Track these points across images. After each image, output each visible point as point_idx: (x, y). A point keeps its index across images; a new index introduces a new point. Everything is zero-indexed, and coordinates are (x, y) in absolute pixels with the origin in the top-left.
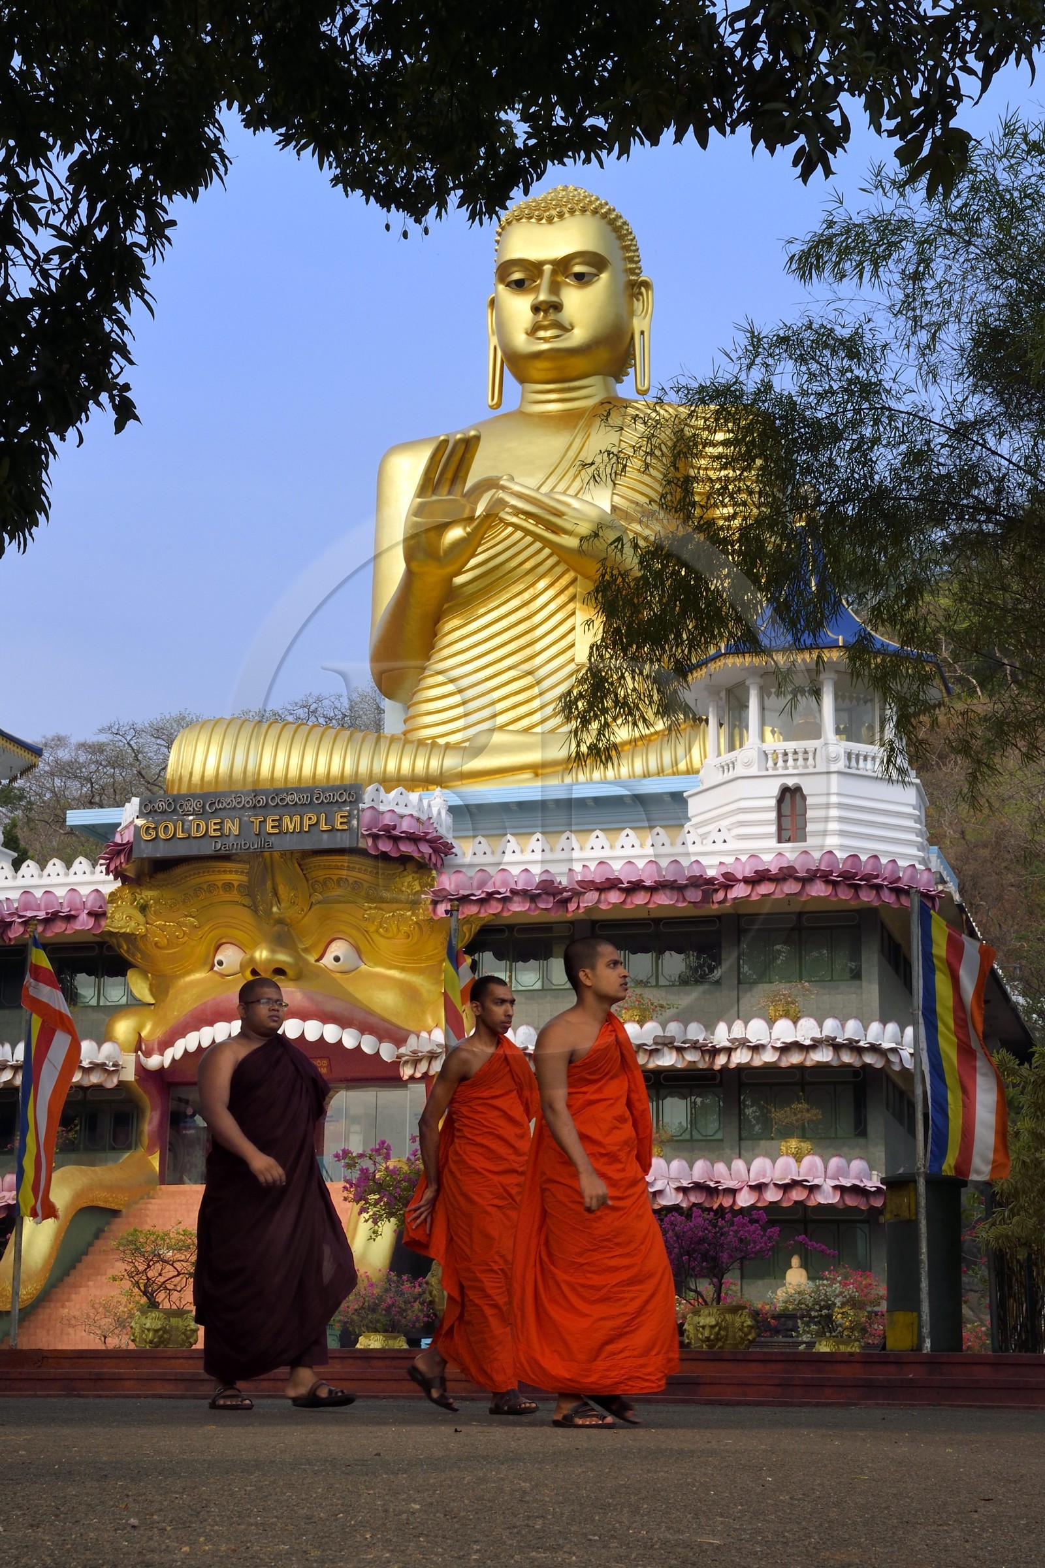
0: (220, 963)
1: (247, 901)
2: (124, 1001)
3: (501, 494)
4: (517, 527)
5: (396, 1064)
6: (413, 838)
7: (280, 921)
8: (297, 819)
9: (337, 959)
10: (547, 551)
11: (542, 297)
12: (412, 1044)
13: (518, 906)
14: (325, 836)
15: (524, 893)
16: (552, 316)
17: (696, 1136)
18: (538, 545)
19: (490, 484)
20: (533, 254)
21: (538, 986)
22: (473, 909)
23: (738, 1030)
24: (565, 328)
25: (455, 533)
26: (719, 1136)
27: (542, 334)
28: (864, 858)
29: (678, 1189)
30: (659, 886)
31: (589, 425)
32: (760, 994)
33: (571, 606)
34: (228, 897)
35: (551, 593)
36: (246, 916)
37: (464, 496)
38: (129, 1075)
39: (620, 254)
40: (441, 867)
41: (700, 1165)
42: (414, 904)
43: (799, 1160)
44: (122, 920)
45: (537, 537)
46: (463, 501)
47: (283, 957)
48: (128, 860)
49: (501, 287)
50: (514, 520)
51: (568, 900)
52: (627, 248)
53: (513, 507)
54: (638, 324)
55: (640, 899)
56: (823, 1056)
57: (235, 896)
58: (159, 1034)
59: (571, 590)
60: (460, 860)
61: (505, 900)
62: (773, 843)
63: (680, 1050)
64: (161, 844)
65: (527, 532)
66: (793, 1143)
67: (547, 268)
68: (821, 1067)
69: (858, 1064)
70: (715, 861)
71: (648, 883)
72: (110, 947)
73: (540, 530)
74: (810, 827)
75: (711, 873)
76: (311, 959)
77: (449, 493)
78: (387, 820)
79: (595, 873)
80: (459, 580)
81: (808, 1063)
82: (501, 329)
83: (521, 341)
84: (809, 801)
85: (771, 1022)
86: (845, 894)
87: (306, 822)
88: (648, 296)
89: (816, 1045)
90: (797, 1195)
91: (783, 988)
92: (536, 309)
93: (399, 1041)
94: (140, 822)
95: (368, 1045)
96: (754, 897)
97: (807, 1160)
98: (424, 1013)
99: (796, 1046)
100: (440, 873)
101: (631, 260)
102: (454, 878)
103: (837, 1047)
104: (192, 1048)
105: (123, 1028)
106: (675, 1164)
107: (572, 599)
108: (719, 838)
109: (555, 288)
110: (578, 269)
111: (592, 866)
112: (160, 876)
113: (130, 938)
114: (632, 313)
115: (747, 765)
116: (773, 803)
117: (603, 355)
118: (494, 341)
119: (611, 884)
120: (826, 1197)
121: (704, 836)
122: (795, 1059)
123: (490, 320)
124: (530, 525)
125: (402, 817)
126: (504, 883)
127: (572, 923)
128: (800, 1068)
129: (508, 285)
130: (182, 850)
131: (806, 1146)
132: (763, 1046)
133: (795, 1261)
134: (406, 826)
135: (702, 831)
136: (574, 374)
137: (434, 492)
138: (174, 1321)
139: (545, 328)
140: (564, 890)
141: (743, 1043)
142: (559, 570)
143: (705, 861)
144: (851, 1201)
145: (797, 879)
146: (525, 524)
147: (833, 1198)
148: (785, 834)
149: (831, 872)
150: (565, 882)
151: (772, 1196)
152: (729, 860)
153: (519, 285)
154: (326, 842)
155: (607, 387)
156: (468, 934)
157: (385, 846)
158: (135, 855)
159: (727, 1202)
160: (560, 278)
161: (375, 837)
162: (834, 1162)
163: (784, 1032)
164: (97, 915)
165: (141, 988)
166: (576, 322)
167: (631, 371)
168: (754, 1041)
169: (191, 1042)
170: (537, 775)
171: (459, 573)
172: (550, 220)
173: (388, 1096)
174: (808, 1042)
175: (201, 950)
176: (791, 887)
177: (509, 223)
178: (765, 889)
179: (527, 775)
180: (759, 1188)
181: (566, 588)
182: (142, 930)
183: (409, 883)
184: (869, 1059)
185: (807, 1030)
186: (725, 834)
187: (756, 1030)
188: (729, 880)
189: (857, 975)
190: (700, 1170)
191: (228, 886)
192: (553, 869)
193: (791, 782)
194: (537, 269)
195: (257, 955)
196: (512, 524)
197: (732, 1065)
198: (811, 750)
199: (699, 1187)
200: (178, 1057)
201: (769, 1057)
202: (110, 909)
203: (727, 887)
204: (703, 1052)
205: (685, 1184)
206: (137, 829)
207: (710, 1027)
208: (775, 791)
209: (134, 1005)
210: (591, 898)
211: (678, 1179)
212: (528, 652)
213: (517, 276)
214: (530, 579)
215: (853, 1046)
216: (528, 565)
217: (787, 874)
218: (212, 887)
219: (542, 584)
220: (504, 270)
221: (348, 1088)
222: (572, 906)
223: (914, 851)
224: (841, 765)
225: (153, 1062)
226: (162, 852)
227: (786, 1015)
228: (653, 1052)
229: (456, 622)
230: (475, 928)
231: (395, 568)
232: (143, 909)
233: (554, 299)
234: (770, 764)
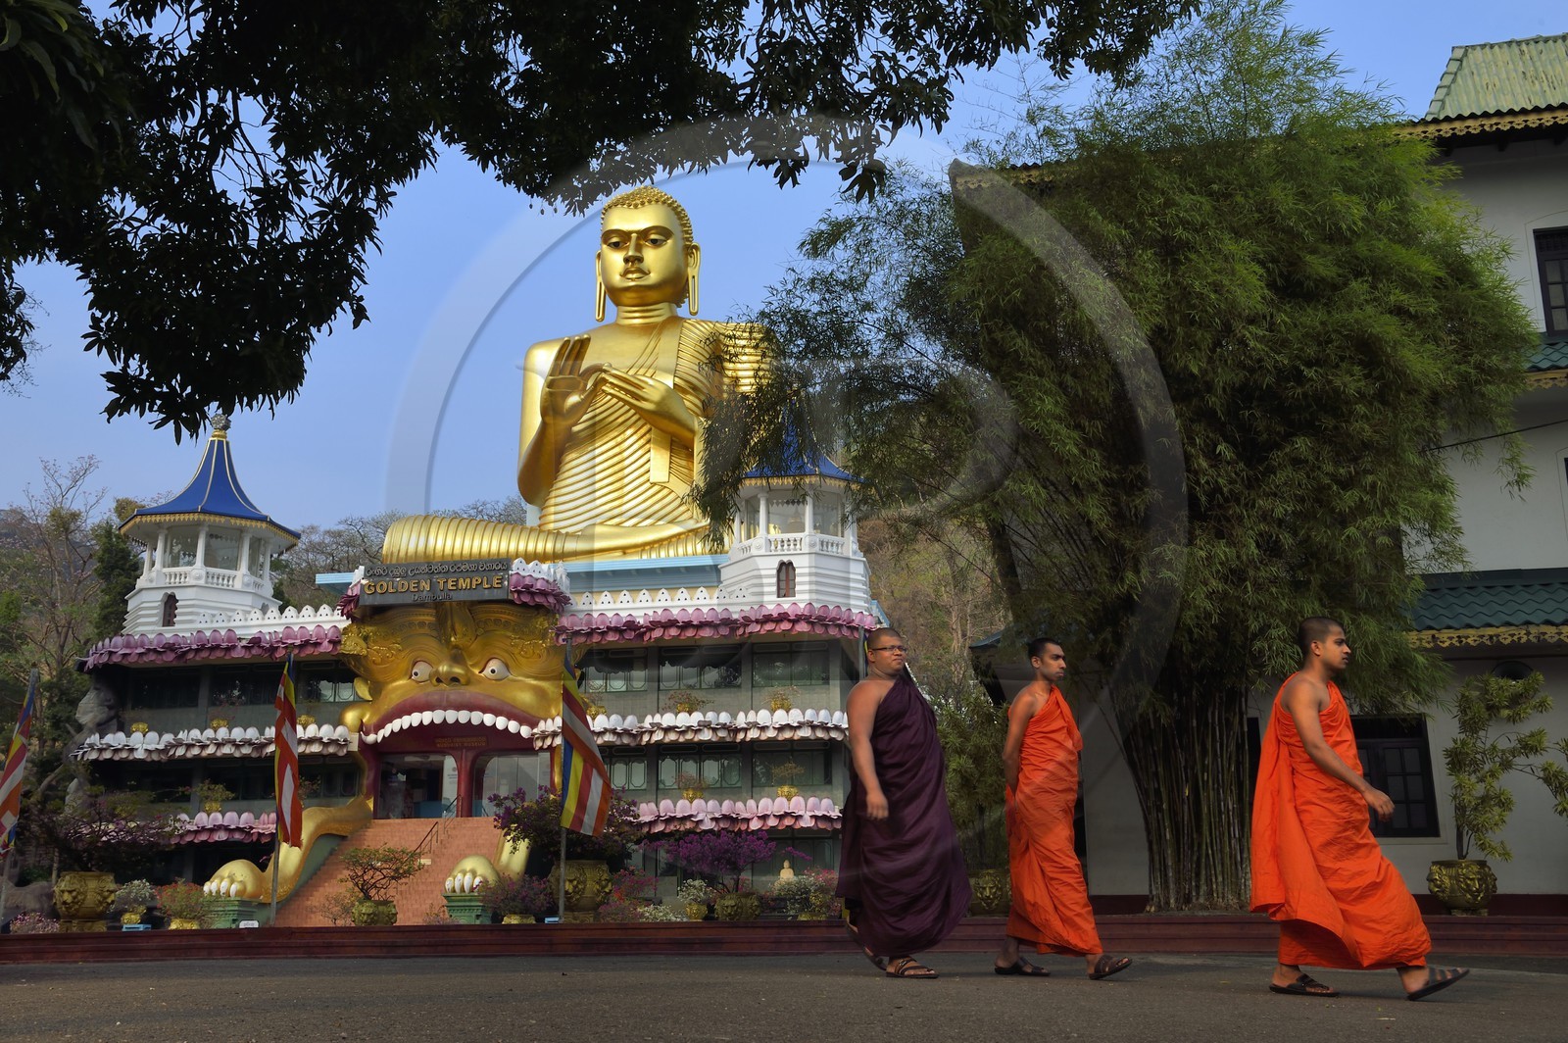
0: (416, 674)
1: (434, 633)
2: (352, 698)
3: (603, 375)
4: (613, 396)
5: (531, 740)
6: (543, 593)
7: (456, 647)
8: (468, 580)
9: (493, 671)
10: (633, 411)
11: (630, 253)
12: (542, 726)
13: (612, 637)
14: (486, 592)
15: (616, 630)
16: (637, 265)
17: (724, 785)
18: (627, 407)
19: (598, 369)
20: (625, 227)
21: (624, 689)
22: (582, 639)
23: (752, 717)
24: (645, 273)
25: (574, 399)
26: (739, 785)
27: (630, 276)
28: (831, 607)
29: (712, 819)
30: (702, 625)
31: (660, 333)
32: (765, 694)
33: (648, 446)
34: (422, 631)
35: (635, 438)
36: (433, 644)
37: (580, 375)
38: (354, 747)
39: (680, 228)
40: (562, 612)
41: (727, 803)
42: (544, 636)
43: (789, 800)
44: (352, 646)
45: (626, 402)
46: (579, 379)
47: (458, 670)
48: (356, 607)
49: (605, 246)
50: (612, 391)
51: (645, 633)
52: (684, 225)
53: (611, 383)
54: (691, 272)
55: (690, 633)
56: (805, 733)
57: (426, 630)
58: (375, 720)
59: (648, 436)
60: (574, 608)
61: (603, 634)
62: (774, 598)
63: (714, 730)
64: (378, 596)
65: (620, 399)
66: (786, 789)
67: (634, 235)
68: (803, 740)
69: (826, 738)
70: (738, 609)
71: (695, 623)
72: (343, 664)
73: (628, 398)
74: (797, 588)
75: (735, 616)
76: (476, 671)
77: (570, 374)
78: (527, 581)
79: (661, 617)
80: (576, 429)
81: (796, 738)
82: (604, 272)
83: (617, 280)
84: (797, 571)
85: (773, 711)
86: (819, 630)
87: (474, 583)
88: (698, 255)
89: (800, 726)
90: (788, 822)
91: (780, 690)
92: (626, 260)
93: (533, 724)
94: (364, 582)
95: (513, 726)
96: (762, 632)
97: (794, 799)
98: (550, 706)
99: (788, 727)
100: (561, 616)
101: (687, 232)
102: (570, 619)
103: (814, 727)
104: (396, 729)
105: (351, 717)
106: (711, 803)
107: (649, 442)
108: (740, 594)
109: (639, 248)
110: (653, 237)
111: (660, 612)
112: (377, 617)
113: (357, 657)
114: (687, 265)
115: (759, 548)
116: (775, 572)
117: (668, 290)
118: (600, 279)
119: (672, 623)
120: (807, 823)
121: (731, 593)
122: (787, 735)
123: (598, 266)
124: (622, 395)
125: (537, 580)
126: (603, 623)
127: (646, 648)
128: (791, 741)
129: (609, 245)
130: (390, 600)
131: (793, 790)
132: (767, 727)
133: (786, 864)
134: (539, 585)
135: (729, 590)
136: (651, 301)
137: (560, 373)
138: (381, 908)
139: (632, 272)
140: (642, 627)
141: (755, 725)
142: (640, 423)
143: (731, 609)
144: (821, 825)
145: (789, 621)
146: (618, 394)
147: (811, 824)
148: (782, 592)
149: (810, 616)
150: (642, 622)
151: (772, 822)
152: (747, 608)
153: (616, 246)
154: (487, 595)
155: (671, 310)
156: (579, 654)
157: (526, 599)
158: (361, 603)
159: (743, 827)
160: (642, 242)
161: (519, 592)
162: (812, 800)
163: (781, 717)
164: (335, 643)
165: (363, 691)
166: (652, 269)
167: (686, 300)
168: (762, 724)
169: (396, 725)
170: (625, 553)
171: (576, 424)
172: (636, 206)
173: (524, 761)
174: (795, 724)
175: (404, 665)
176: (785, 626)
177: (610, 207)
178: (769, 627)
179: (618, 553)
180: (764, 817)
181: (645, 435)
182: (364, 652)
183: (541, 623)
184: (834, 735)
185: (795, 717)
186: (744, 592)
187: (763, 717)
188: (747, 621)
189: (826, 680)
190: (726, 807)
191: (422, 624)
192: (634, 613)
193: (786, 559)
194: (625, 236)
195: (441, 669)
196: (610, 394)
197: (748, 739)
198: (798, 539)
199: (725, 817)
200: (387, 735)
201: (771, 734)
202: (344, 639)
203: (746, 626)
204: (729, 731)
205: (717, 816)
206: (362, 586)
207: (734, 716)
208: (776, 565)
209: (358, 702)
210: (657, 633)
211: (712, 813)
212: (620, 475)
213: (615, 240)
214: (622, 428)
215: (824, 727)
216: (620, 420)
217: (783, 617)
218: (411, 624)
219: (629, 432)
220: (607, 236)
221: (499, 756)
222: (646, 638)
223: (862, 604)
224: (817, 549)
225: (371, 738)
226: (378, 601)
227: (782, 707)
228: (697, 732)
229: (573, 455)
230: (584, 651)
231: (535, 420)
232: (366, 639)
233: (638, 254)
234: (773, 547)
